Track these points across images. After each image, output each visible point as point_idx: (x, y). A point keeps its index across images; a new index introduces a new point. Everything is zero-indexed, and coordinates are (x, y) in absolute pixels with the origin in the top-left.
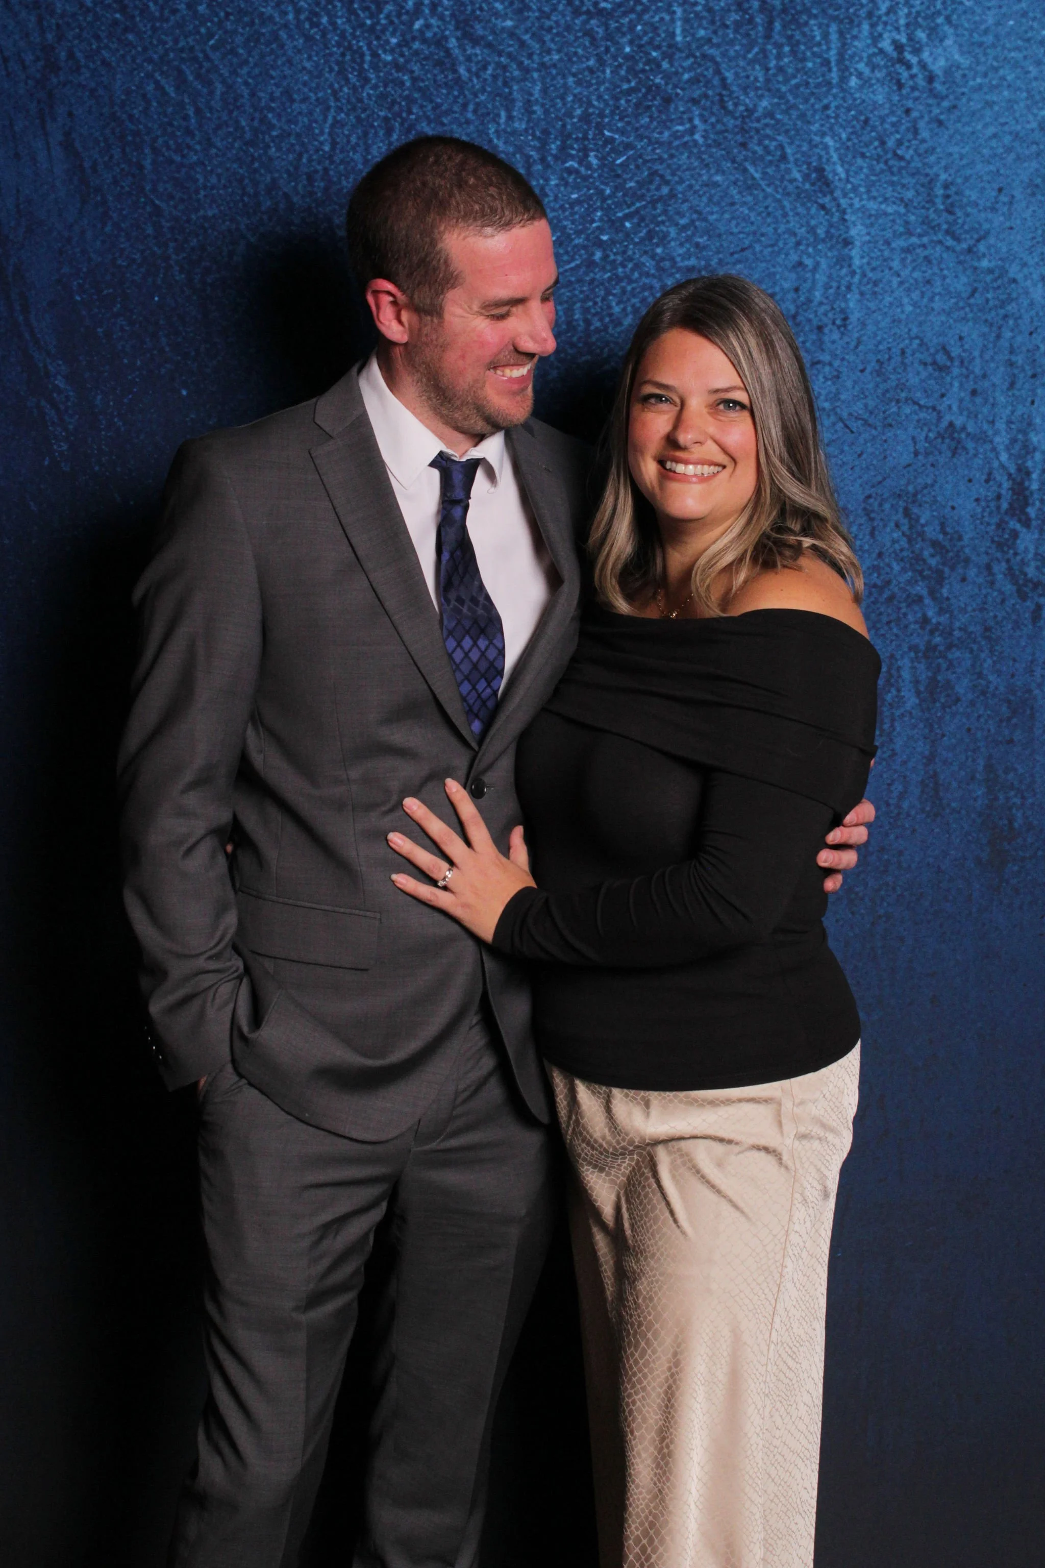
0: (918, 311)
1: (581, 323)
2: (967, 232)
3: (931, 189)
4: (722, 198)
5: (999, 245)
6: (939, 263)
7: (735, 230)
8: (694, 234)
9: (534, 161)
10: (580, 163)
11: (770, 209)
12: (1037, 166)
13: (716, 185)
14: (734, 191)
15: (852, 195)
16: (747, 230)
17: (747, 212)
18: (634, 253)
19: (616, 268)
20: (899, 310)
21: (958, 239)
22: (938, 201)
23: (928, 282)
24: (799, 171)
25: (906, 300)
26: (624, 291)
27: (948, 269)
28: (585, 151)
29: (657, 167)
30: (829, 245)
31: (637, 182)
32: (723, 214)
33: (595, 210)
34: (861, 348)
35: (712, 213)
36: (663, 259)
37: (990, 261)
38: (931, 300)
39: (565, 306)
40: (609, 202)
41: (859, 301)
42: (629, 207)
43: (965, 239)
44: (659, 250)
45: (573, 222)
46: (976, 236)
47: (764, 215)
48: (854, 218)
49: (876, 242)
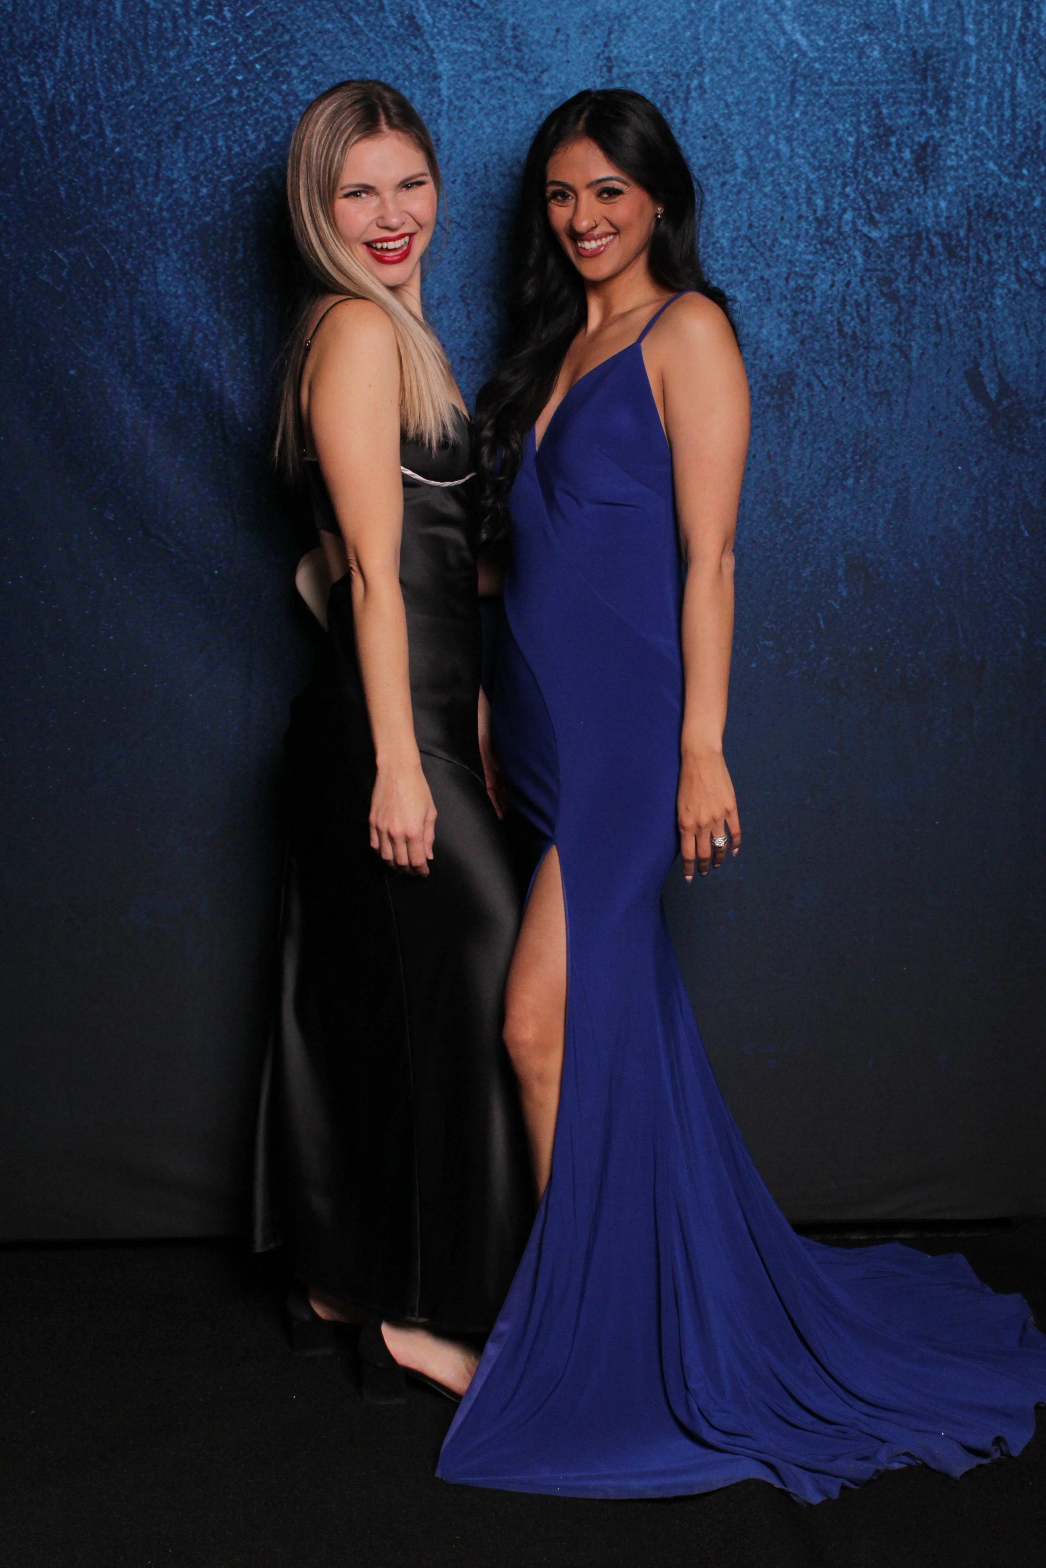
0: (496, 132)
1: (224, 149)
2: (532, 65)
3: (503, 31)
4: (333, 42)
5: (559, 75)
6: (512, 91)
7: (344, 69)
8: (312, 73)
9: (180, 16)
10: (217, 17)
11: (373, 51)
12: (587, 10)
13: (328, 32)
14: (342, 37)
15: (438, 38)
16: (355, 68)
17: (353, 53)
18: (264, 90)
19: (249, 103)
20: (480, 131)
21: (526, 72)
22: (508, 40)
23: (503, 108)
24: (395, 19)
25: (486, 123)
26: (257, 121)
27: (519, 96)
28: (220, 6)
29: (279, 18)
30: (421, 79)
31: (264, 31)
32: (335, 55)
33: (231, 55)
34: (452, 163)
35: (325, 55)
36: (288, 95)
37: (552, 89)
38: (507, 122)
39: (210, 135)
40: (242, 48)
41: (449, 125)
42: (258, 51)
43: (532, 72)
44: (284, 87)
45: (213, 65)
46: (540, 69)
47: (368, 55)
48: (440, 56)
49: (460, 75)
